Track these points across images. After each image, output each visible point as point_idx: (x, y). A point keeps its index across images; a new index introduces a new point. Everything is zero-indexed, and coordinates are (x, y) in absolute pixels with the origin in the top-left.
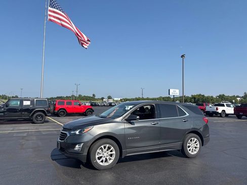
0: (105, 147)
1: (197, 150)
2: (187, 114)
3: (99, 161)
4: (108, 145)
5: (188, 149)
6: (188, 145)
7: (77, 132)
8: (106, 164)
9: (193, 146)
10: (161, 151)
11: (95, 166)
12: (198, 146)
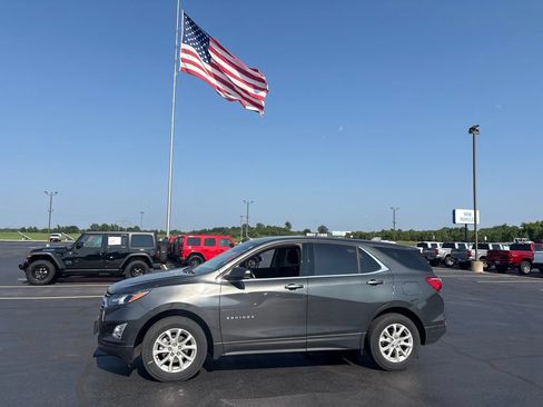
0: (174, 334)
1: (408, 353)
2: (384, 268)
3: (159, 363)
4: (180, 330)
5: (382, 349)
6: (382, 339)
7: (122, 300)
8: (176, 370)
9: (396, 345)
10: (309, 349)
11: (151, 371)
12: (410, 344)
